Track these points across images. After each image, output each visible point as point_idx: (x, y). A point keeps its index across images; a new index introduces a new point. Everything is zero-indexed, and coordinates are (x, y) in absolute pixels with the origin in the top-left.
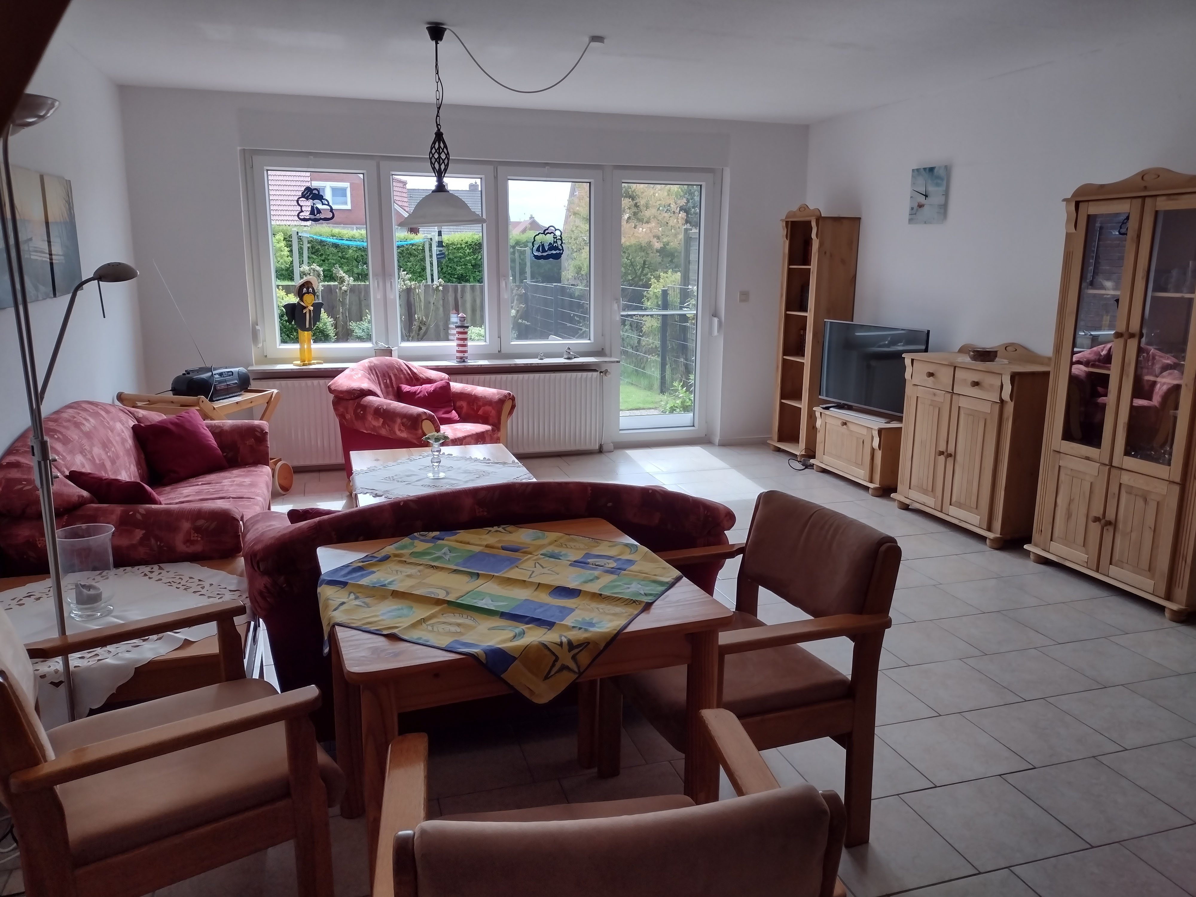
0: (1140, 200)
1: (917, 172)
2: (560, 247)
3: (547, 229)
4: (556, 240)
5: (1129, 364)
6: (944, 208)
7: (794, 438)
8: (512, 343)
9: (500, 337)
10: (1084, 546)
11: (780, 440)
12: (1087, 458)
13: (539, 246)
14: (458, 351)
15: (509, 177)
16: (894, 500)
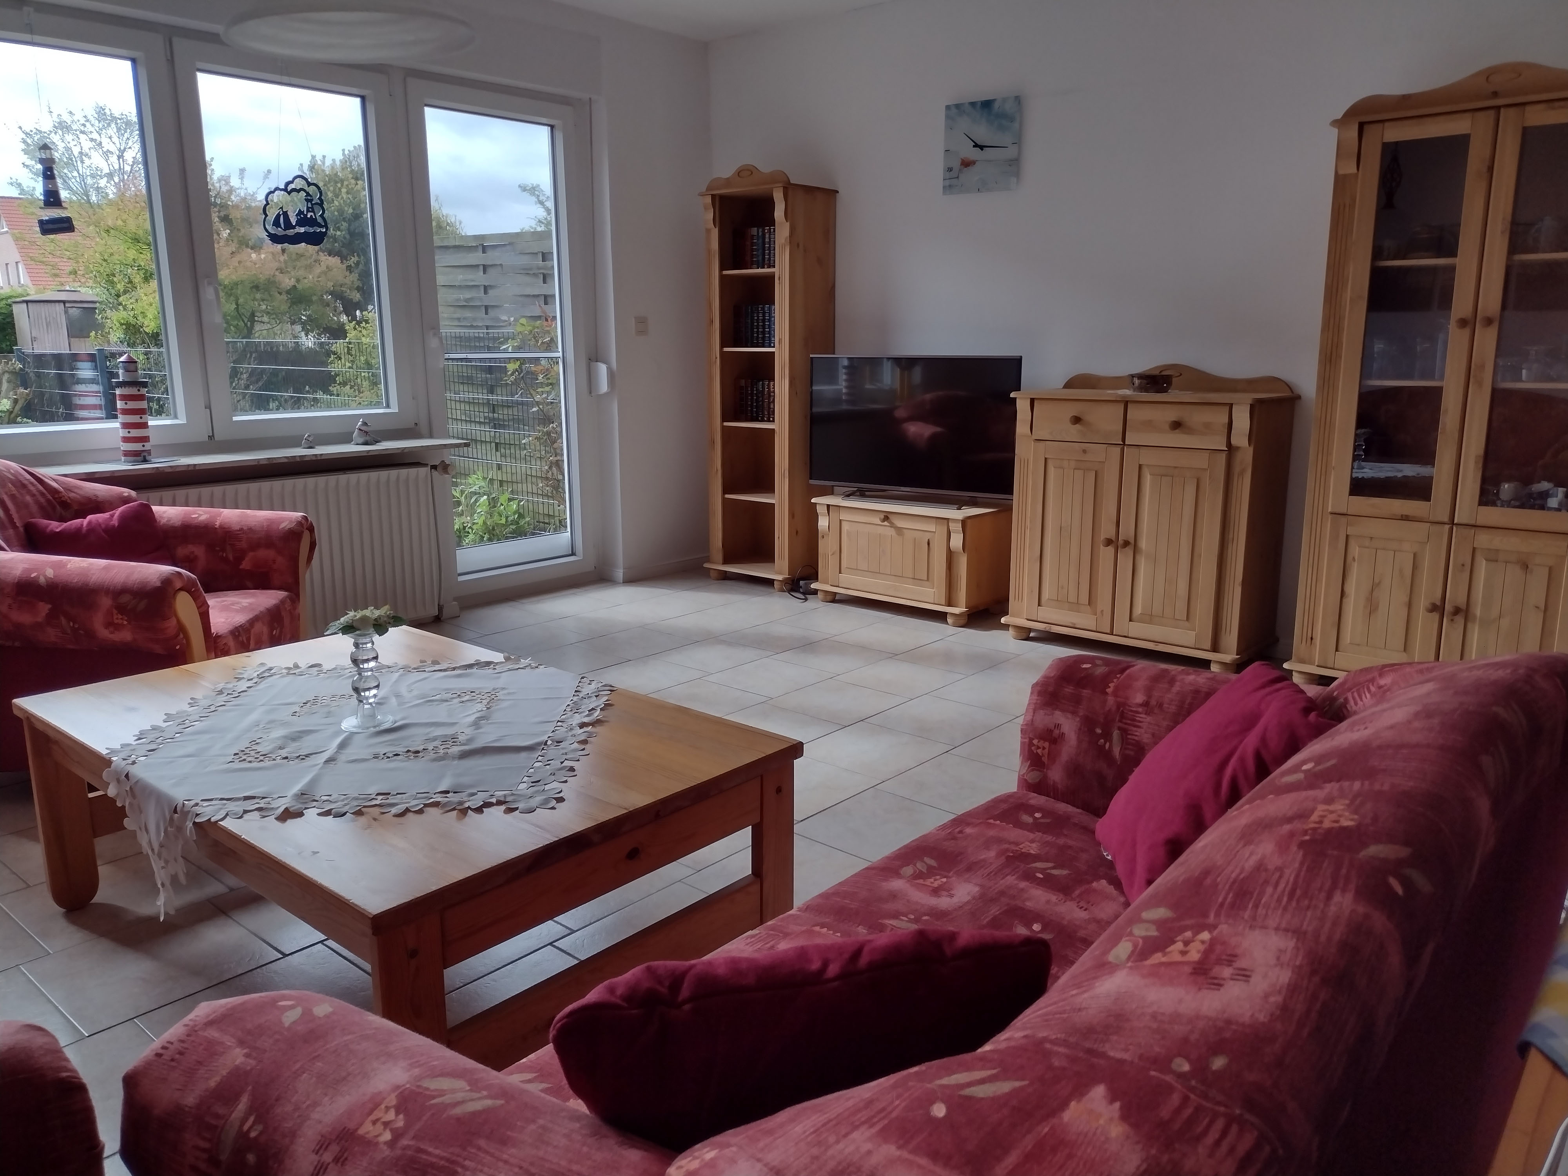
0: (1492, 113)
1: (955, 111)
2: (319, 220)
3: (292, 182)
4: (312, 204)
5: (1482, 367)
6: (1014, 166)
7: (765, 554)
8: (235, 419)
9: (208, 407)
10: (1405, 650)
11: (727, 561)
12: (1405, 518)
13: (278, 216)
14: (126, 440)
15: (199, 65)
16: (1006, 627)
